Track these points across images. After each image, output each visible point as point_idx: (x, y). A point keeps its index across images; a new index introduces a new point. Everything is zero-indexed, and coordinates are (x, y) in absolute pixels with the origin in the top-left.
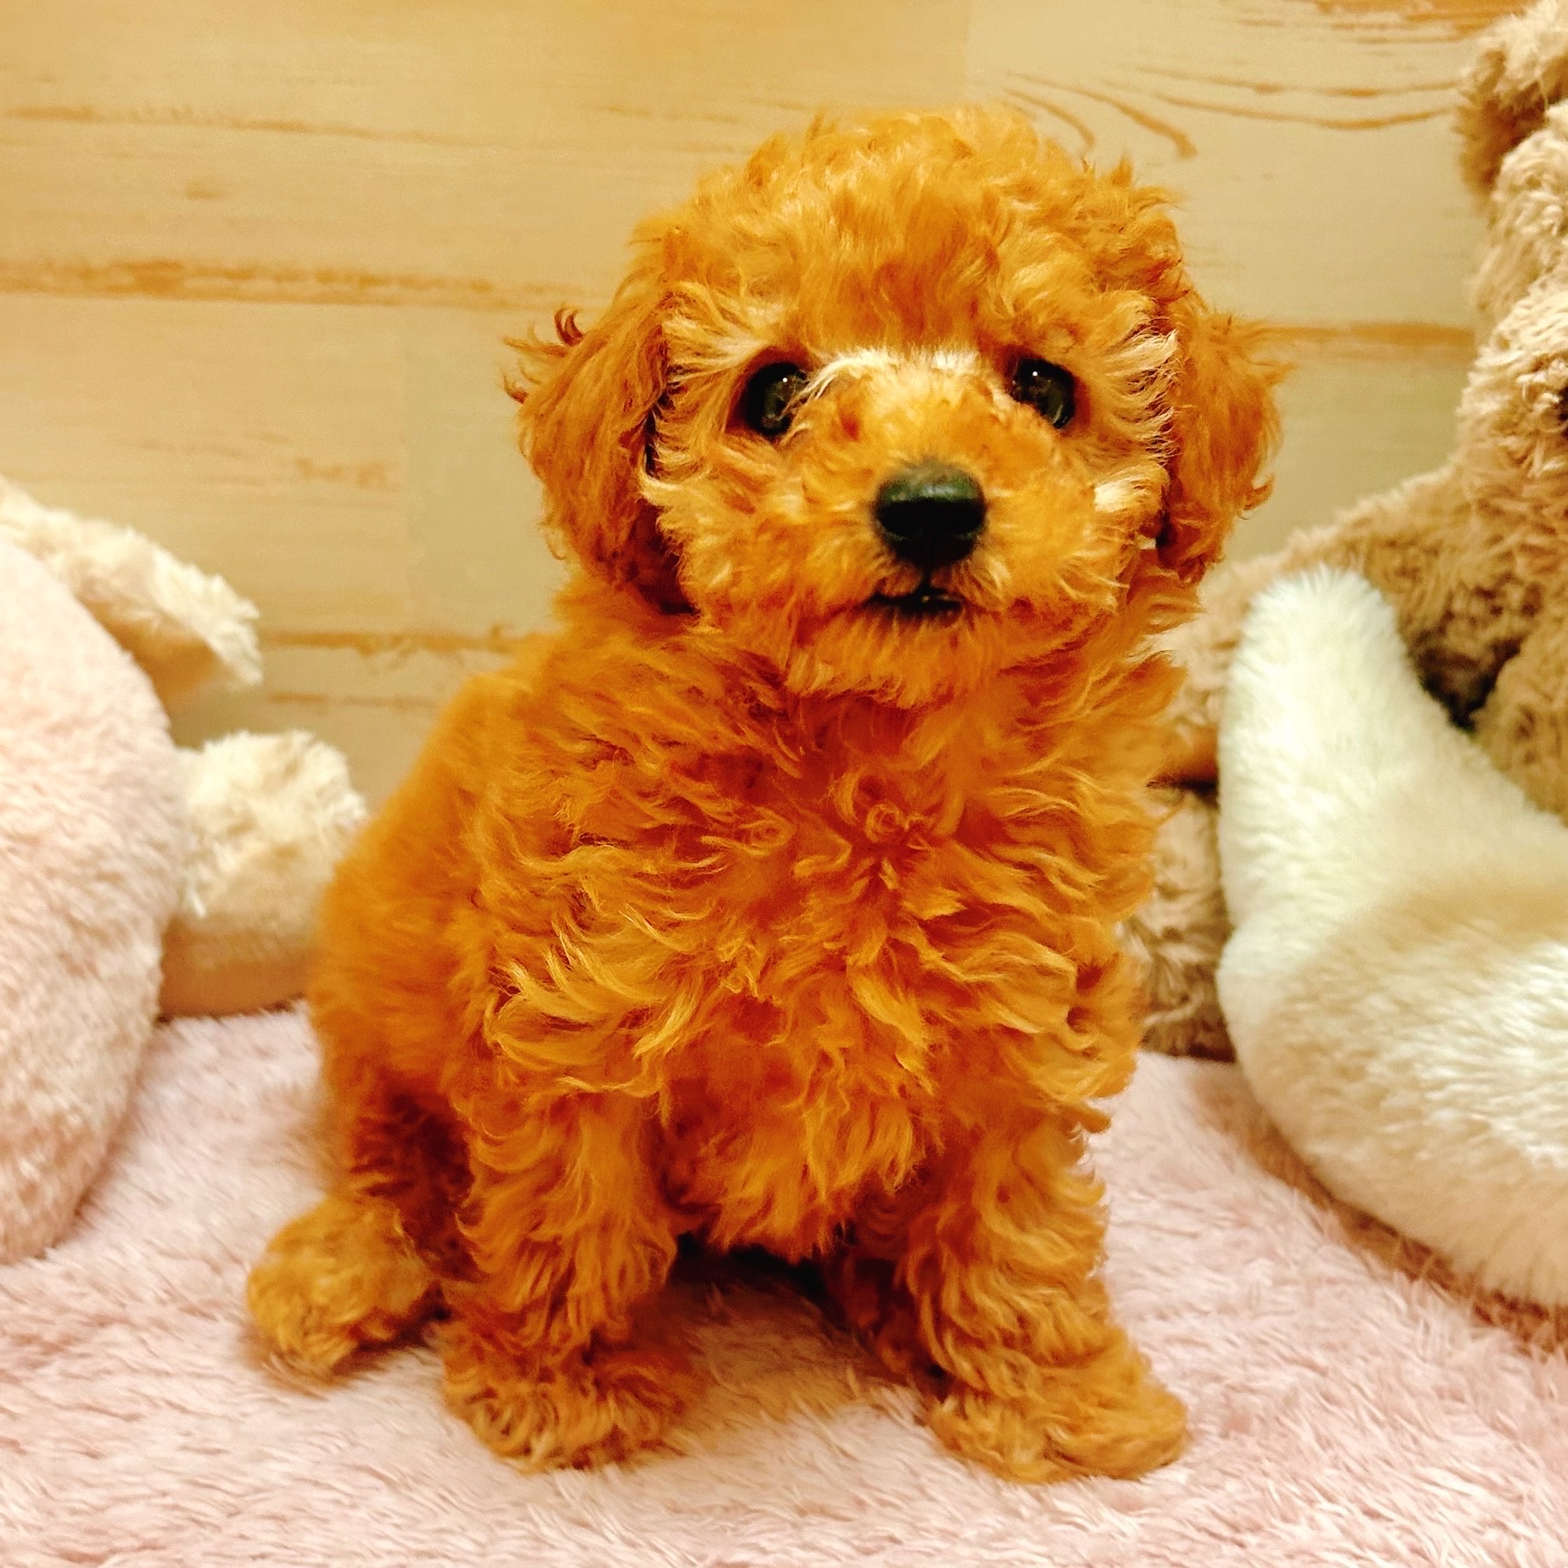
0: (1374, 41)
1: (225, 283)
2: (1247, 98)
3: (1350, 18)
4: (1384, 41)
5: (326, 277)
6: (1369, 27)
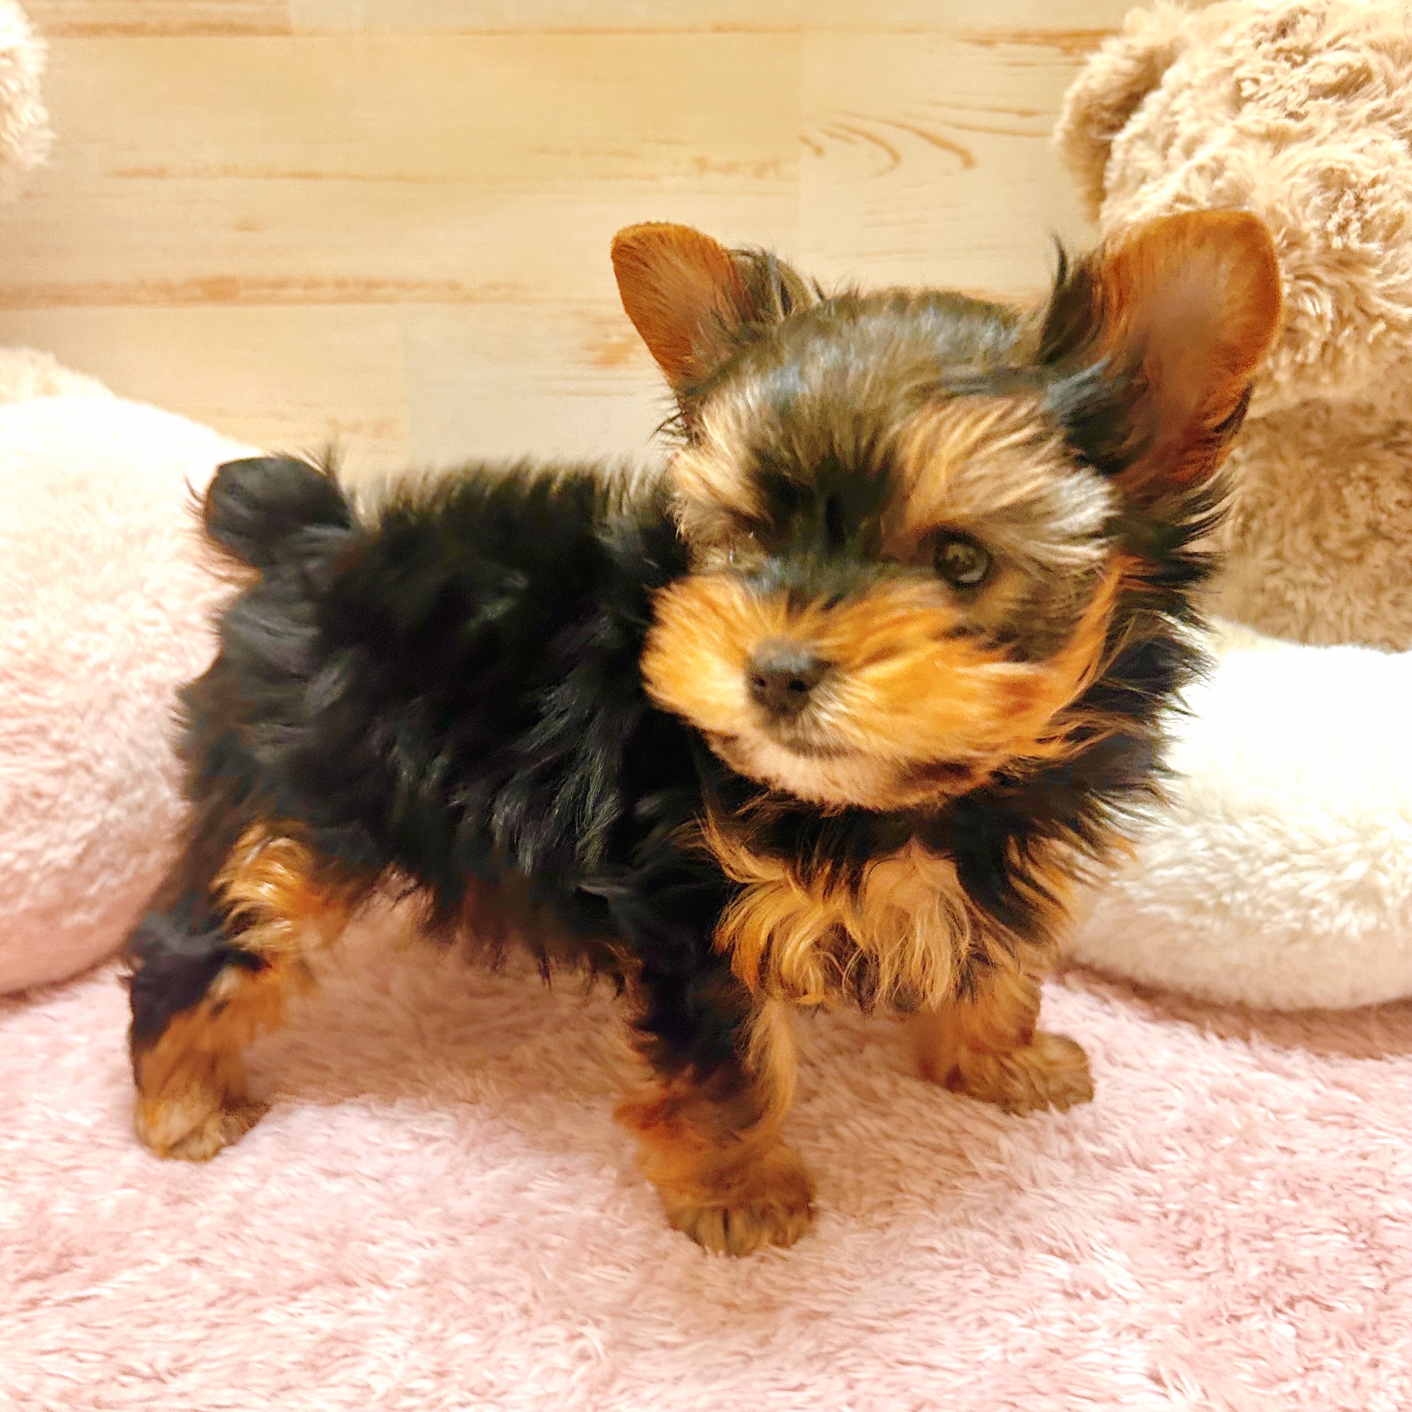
1: (268, 292)
2: (1011, 121)
5: (340, 284)
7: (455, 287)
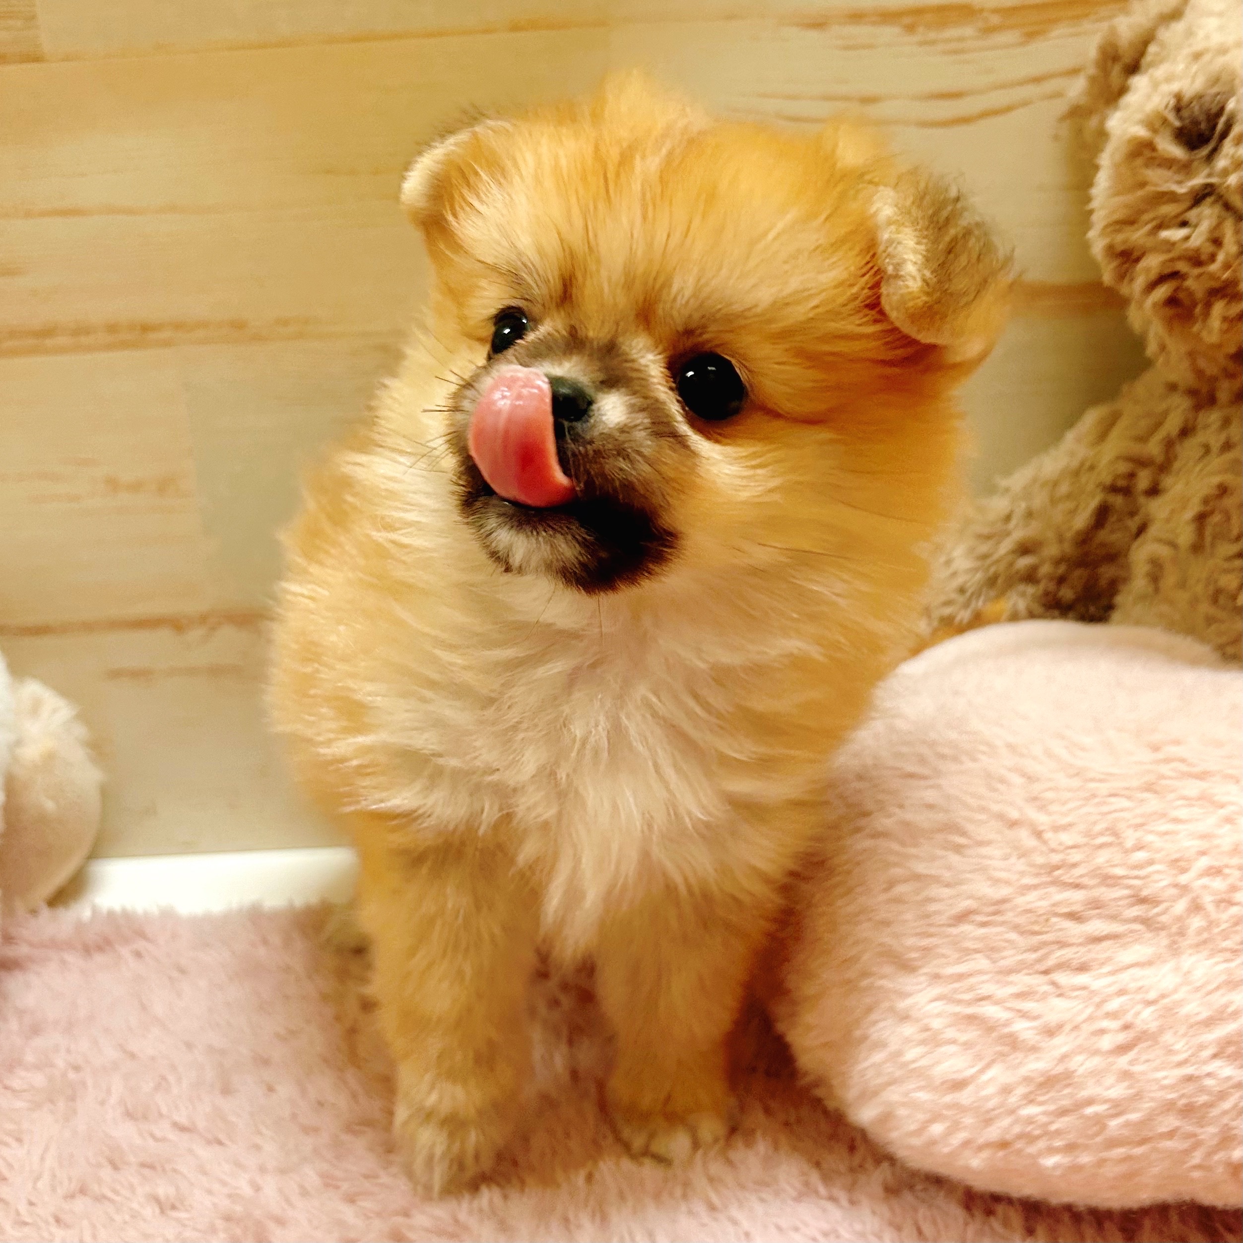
0: (956, 52)
1: (31, 340)
2: (854, 109)
3: (932, 35)
4: (964, 51)
5: (112, 328)
6: (949, 40)
7: (238, 325)
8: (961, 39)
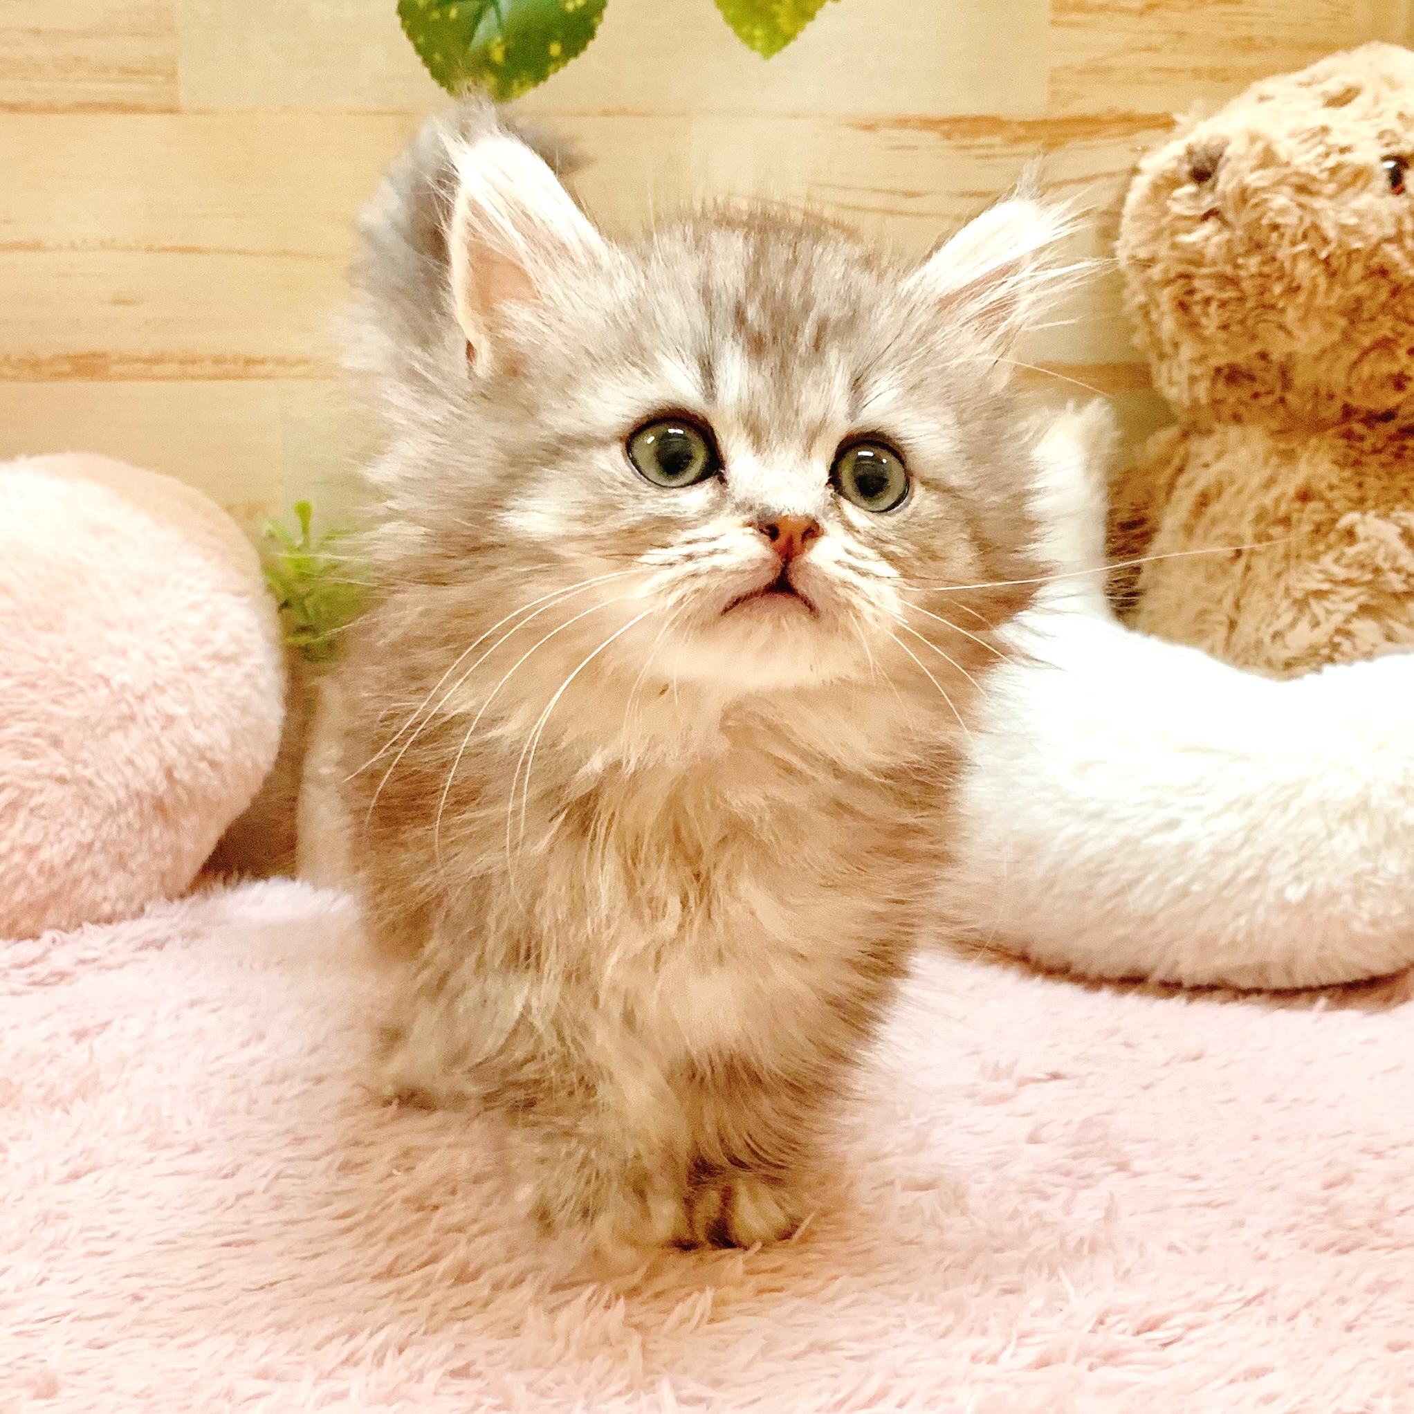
0: (987, 157)
1: (140, 367)
2: (898, 202)
3: (966, 142)
4: (994, 156)
5: (218, 360)
6: (981, 146)
8: (991, 146)
